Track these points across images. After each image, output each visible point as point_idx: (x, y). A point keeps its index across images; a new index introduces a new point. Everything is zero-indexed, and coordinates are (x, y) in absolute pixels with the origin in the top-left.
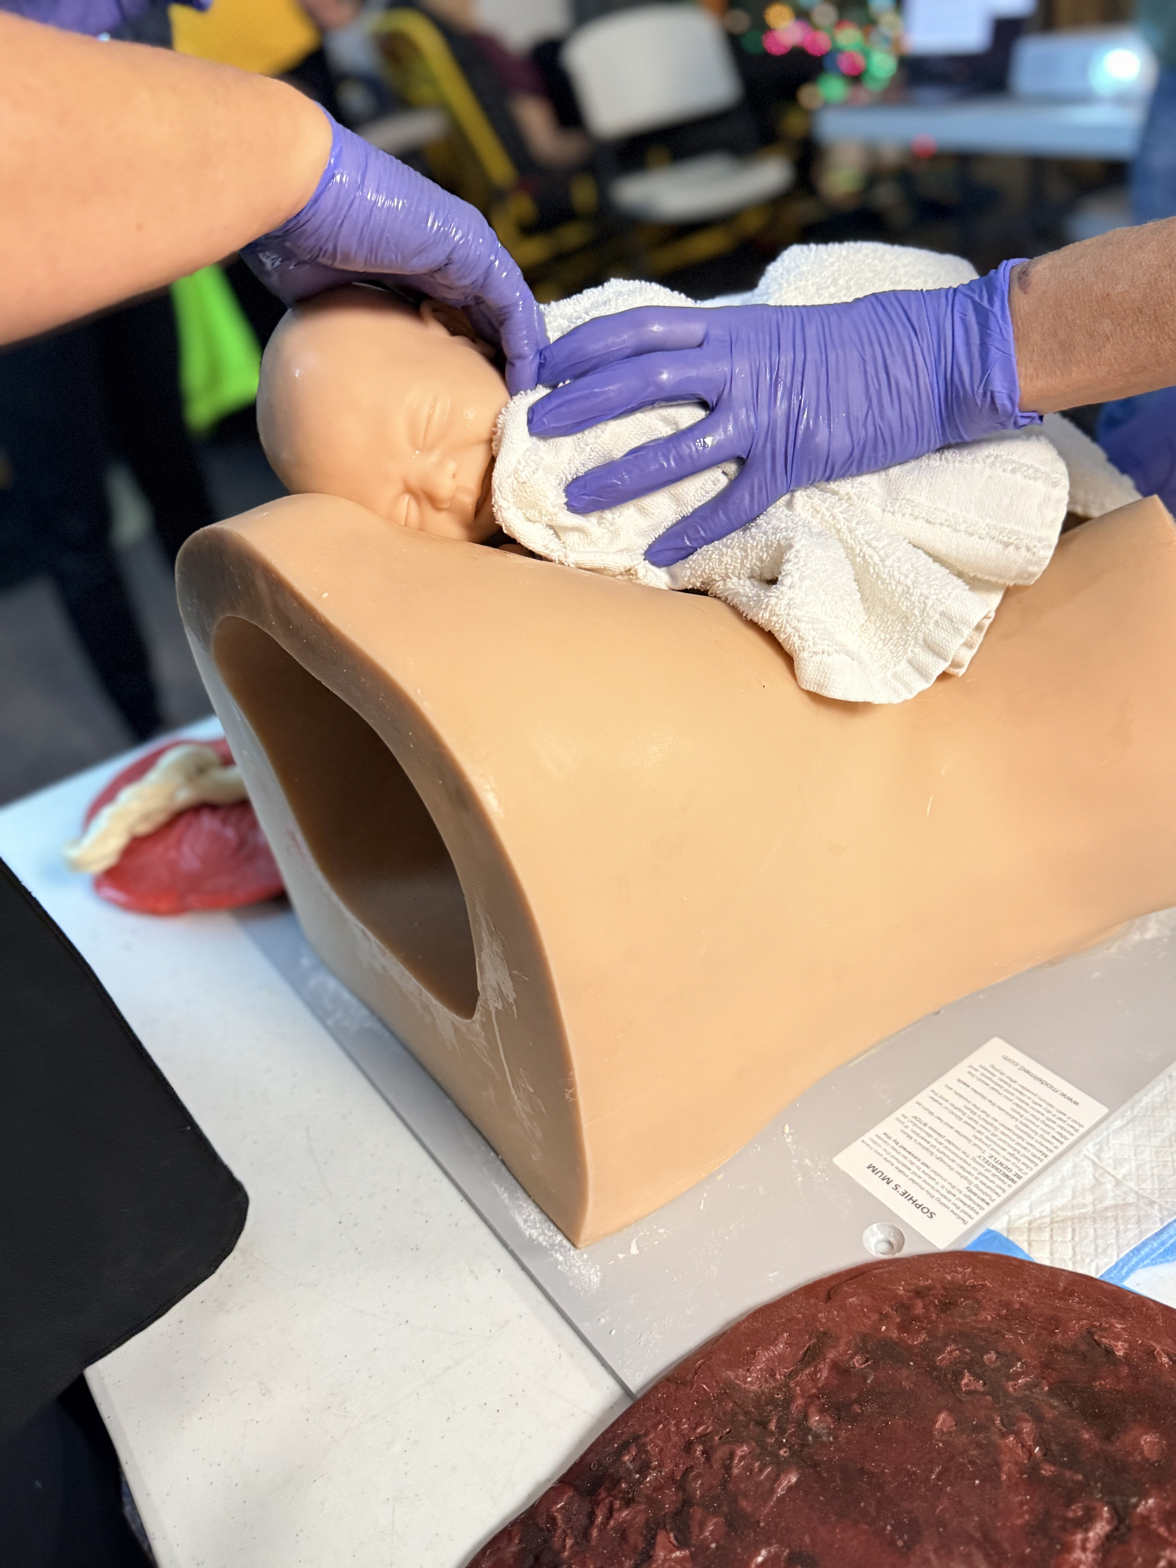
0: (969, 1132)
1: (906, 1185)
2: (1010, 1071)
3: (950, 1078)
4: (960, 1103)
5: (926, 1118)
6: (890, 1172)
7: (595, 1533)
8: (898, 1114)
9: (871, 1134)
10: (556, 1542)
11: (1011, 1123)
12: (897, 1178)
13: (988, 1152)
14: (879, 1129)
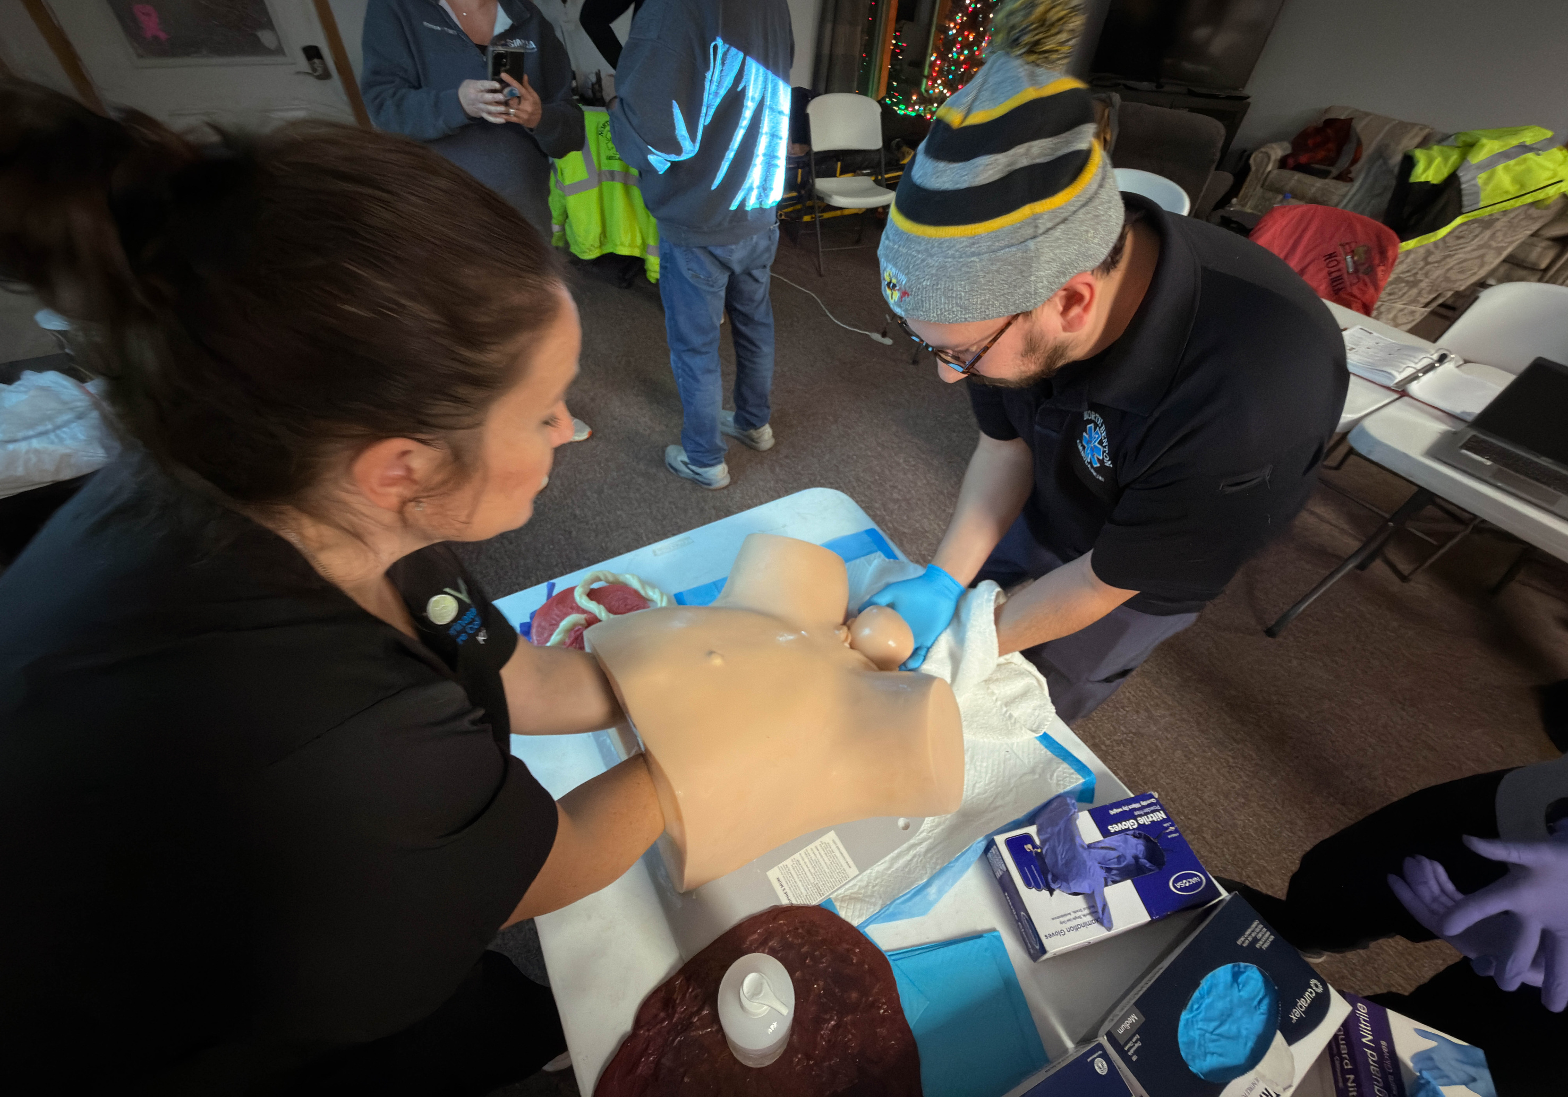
0: (812, 870)
1: (787, 890)
2: (834, 847)
3: (812, 846)
4: (813, 857)
5: (801, 862)
6: (784, 883)
7: (688, 995)
8: (792, 857)
9: (781, 865)
10: (675, 996)
11: (827, 871)
12: (785, 886)
13: (817, 881)
14: (784, 863)
